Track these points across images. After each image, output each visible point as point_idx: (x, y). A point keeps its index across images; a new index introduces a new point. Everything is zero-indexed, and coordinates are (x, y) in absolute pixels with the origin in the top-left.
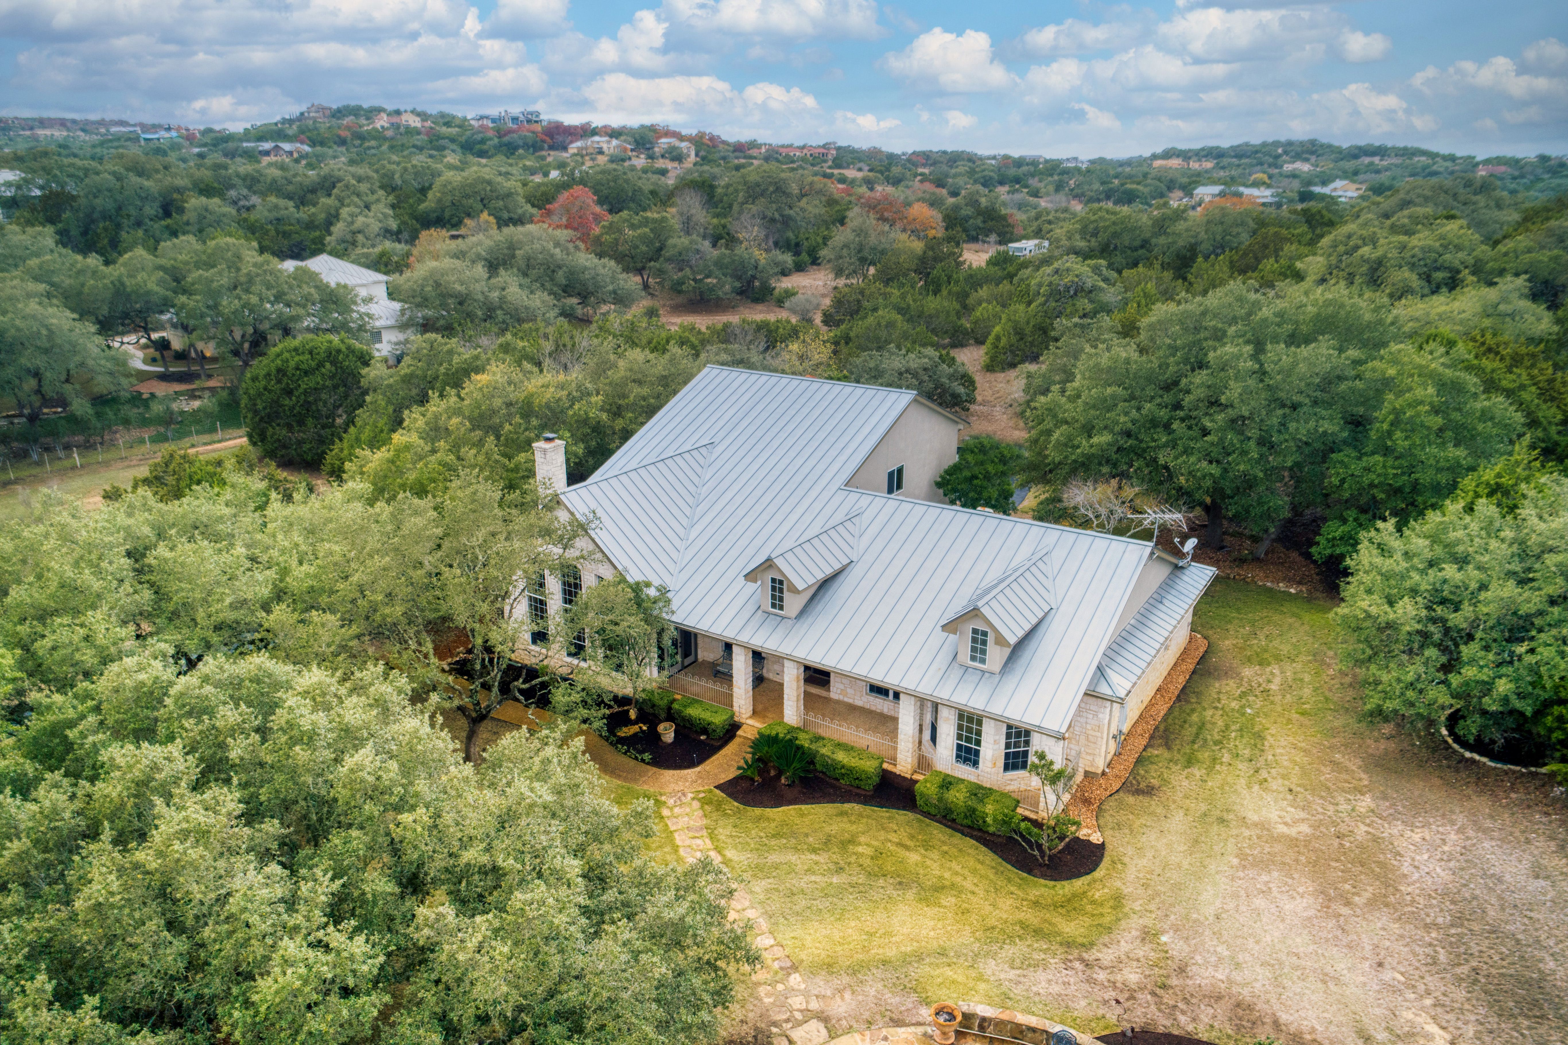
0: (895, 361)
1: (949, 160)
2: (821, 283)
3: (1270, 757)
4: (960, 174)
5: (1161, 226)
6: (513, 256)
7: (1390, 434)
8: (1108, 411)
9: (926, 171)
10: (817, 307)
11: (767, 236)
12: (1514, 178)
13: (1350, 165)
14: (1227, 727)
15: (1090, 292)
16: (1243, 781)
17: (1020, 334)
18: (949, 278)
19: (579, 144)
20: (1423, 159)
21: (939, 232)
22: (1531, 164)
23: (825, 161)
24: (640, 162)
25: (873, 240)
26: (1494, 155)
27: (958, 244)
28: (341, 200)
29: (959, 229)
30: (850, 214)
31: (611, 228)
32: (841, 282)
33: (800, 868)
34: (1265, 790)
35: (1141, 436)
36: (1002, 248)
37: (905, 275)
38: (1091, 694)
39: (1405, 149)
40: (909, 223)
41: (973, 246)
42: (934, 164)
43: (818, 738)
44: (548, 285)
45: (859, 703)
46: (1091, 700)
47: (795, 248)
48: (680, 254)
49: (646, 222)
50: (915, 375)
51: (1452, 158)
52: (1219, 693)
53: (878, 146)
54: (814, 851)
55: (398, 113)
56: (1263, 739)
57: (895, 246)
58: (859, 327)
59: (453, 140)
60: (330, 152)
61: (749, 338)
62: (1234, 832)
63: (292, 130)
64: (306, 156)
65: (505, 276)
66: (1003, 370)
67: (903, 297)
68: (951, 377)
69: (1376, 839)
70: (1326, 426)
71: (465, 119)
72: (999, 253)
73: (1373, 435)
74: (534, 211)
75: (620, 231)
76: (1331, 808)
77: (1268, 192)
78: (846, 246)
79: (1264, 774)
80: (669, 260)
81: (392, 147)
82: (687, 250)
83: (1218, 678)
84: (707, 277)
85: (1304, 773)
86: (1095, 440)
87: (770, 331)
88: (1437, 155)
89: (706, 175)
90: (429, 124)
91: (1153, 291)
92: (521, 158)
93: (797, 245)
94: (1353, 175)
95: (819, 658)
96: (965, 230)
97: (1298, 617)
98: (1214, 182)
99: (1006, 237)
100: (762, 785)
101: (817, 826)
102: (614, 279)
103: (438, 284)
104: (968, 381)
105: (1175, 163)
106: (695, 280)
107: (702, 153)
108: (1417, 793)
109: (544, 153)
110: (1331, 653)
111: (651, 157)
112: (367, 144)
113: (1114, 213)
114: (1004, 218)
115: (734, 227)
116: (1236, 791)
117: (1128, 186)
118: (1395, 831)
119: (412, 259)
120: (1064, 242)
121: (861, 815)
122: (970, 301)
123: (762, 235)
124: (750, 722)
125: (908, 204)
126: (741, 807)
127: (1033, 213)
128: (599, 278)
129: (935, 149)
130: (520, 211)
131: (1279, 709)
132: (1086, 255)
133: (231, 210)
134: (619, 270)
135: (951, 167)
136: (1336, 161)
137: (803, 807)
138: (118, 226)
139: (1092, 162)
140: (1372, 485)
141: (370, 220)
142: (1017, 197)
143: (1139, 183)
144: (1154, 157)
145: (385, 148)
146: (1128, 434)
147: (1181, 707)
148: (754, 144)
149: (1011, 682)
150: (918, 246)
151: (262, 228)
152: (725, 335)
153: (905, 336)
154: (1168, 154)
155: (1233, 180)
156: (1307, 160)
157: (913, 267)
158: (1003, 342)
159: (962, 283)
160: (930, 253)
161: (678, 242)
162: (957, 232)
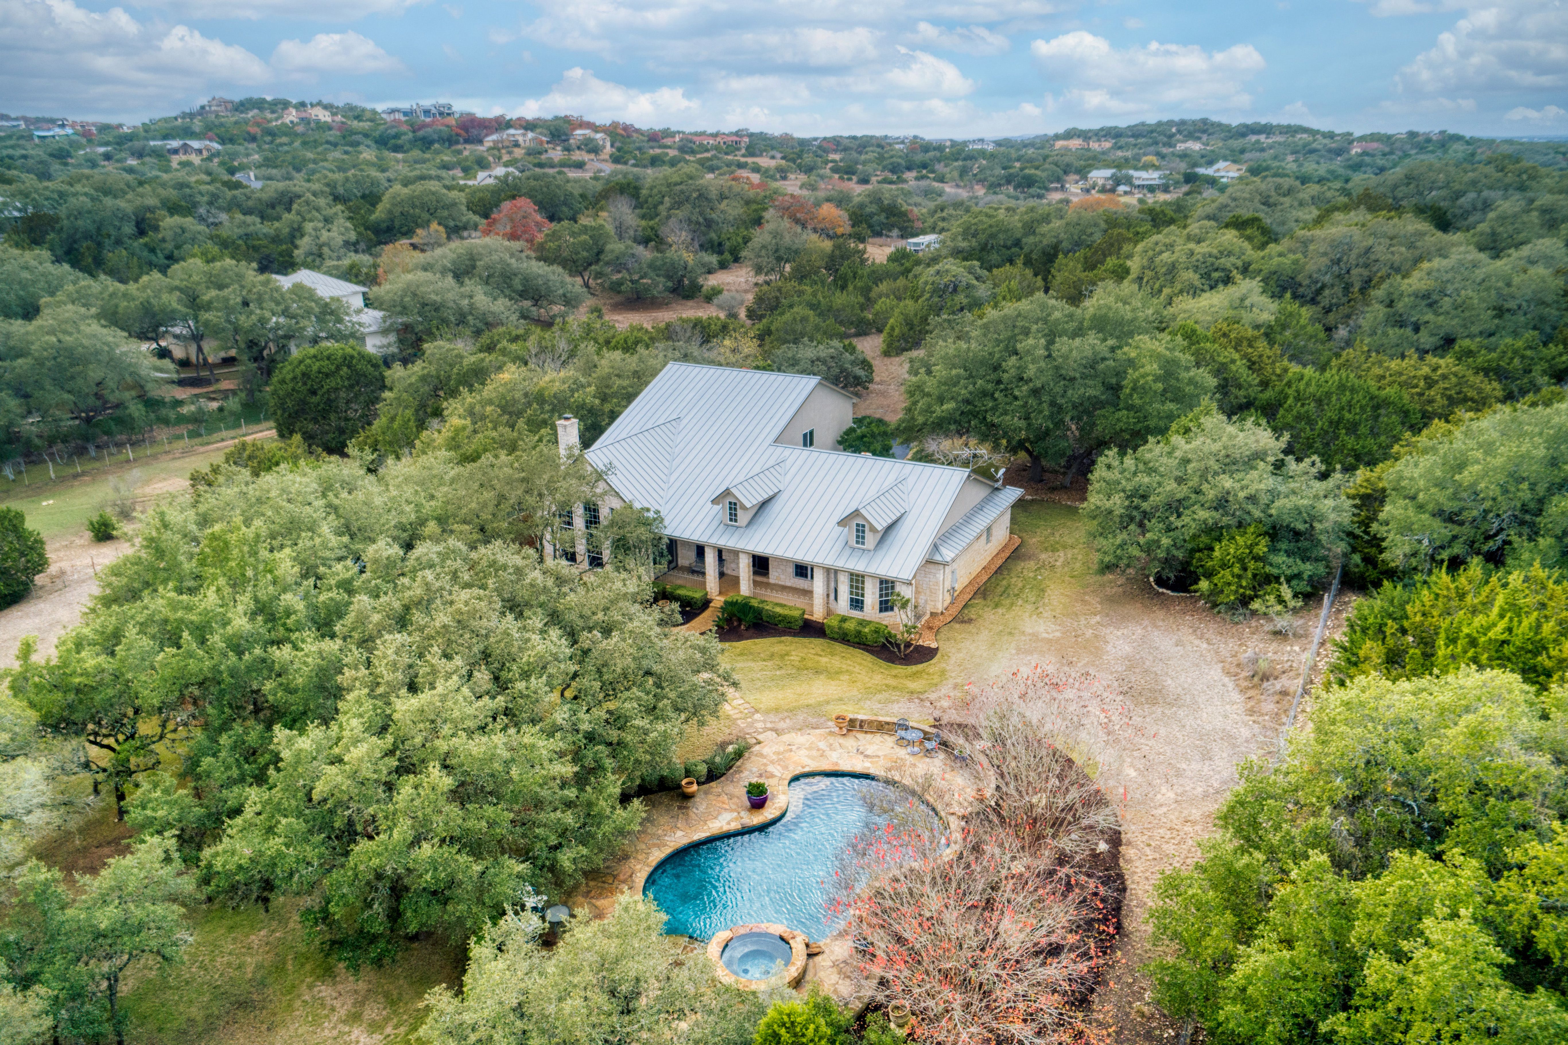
0: (807, 352)
1: (859, 146)
2: (743, 280)
3: (1047, 601)
4: (870, 161)
5: (1029, 228)
6: (474, 266)
8: (954, 386)
9: (837, 157)
10: (742, 303)
11: (693, 239)
12: (1384, 155)
13: (1237, 144)
14: (1024, 586)
15: (966, 288)
16: (1027, 614)
17: (909, 324)
18: (855, 273)
19: (494, 137)
20: (1305, 136)
21: (845, 227)
22: (1401, 140)
23: (739, 149)
24: (556, 154)
25: (787, 239)
26: (1368, 132)
27: (863, 241)
28: (302, 215)
29: (864, 225)
30: (766, 215)
31: (554, 236)
32: (761, 279)
34: (1040, 617)
35: (976, 403)
36: (902, 243)
37: (816, 273)
38: (930, 562)
39: (1289, 126)
40: (820, 223)
41: (878, 240)
42: (845, 149)
43: (763, 602)
44: (507, 292)
45: (788, 584)
46: (931, 566)
47: (717, 247)
48: (617, 258)
49: (585, 229)
50: (824, 362)
51: (1331, 135)
52: (1023, 568)
53: (789, 132)
54: (764, 660)
55: (303, 104)
56: (1045, 591)
57: (807, 246)
58: (779, 322)
59: (366, 136)
60: (241, 149)
61: (688, 334)
62: (1017, 638)
63: (197, 125)
64: (218, 154)
65: (470, 285)
66: (897, 355)
67: (814, 294)
68: (853, 363)
69: (1096, 636)
70: (1091, 392)
71: (374, 112)
72: (899, 249)
73: (1122, 397)
74: (476, 218)
75: (562, 239)
76: (1075, 623)
77: (1155, 175)
78: (764, 247)
79: (1041, 609)
80: (607, 263)
81: (304, 143)
82: (624, 254)
83: (1024, 561)
84: (642, 278)
85: (1065, 607)
86: (945, 407)
87: (703, 327)
88: (1318, 132)
89: (630, 177)
90: (339, 118)
91: (1017, 285)
92: (438, 152)
93: (720, 244)
94: (1235, 157)
95: (761, 549)
96: (870, 226)
98: (1107, 166)
99: (907, 232)
100: (729, 631)
102: (562, 283)
103: (415, 295)
104: (866, 365)
105: (1075, 144)
106: (632, 281)
107: (618, 144)
109: (460, 147)
111: (568, 149)
112: (278, 141)
114: (904, 214)
115: (663, 231)
116: (1022, 619)
117: (1027, 171)
118: (1108, 632)
119: (381, 270)
120: (952, 242)
121: (792, 642)
122: (873, 295)
123: (689, 239)
124: (717, 598)
125: (817, 205)
127: (937, 201)
128: (550, 283)
129: (846, 134)
130: (464, 219)
131: (1058, 575)
132: (964, 257)
133: (204, 228)
134: (566, 275)
135: (860, 153)
136: (1225, 140)
137: (756, 640)
138: (99, 244)
139: (998, 143)
141: (333, 234)
142: (924, 183)
143: (1037, 168)
144: (1057, 137)
145: (297, 144)
146: (968, 402)
147: (996, 577)
148: (667, 133)
149: (881, 553)
150: (827, 245)
151: (233, 243)
152: (668, 333)
153: (817, 328)
154: (1069, 135)
155: (1124, 163)
156: (1199, 139)
157: (823, 264)
158: (897, 331)
159: (865, 279)
160: (837, 252)
161: (615, 247)
162: (863, 228)
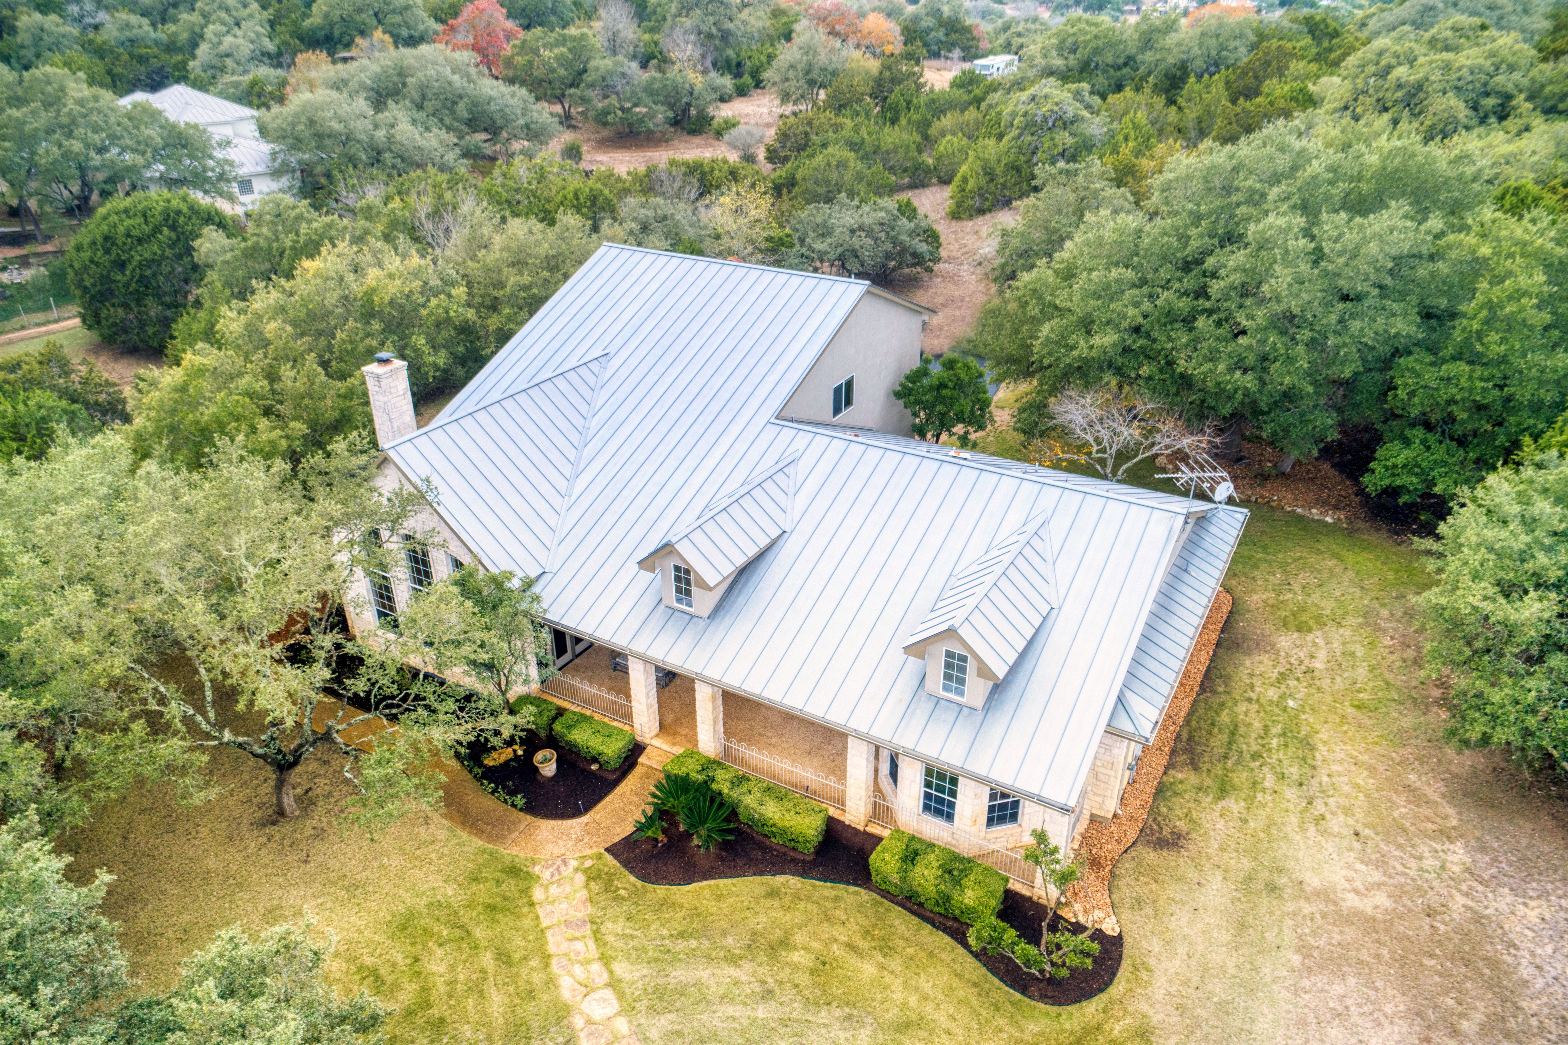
2: (765, 110)
3: (1325, 779)
5: (1148, 40)
6: (404, 85)
7: (1479, 335)
8: (1111, 300)
10: (760, 141)
11: (703, 56)
14: (1266, 729)
15: (1072, 123)
16: (1294, 819)
17: (990, 174)
18: (909, 103)
21: (897, 47)
25: (823, 58)
27: (918, 63)
28: (205, 16)
29: (919, 43)
30: (797, 27)
31: (523, 47)
32: (789, 109)
33: (714, 991)
34: (1324, 832)
35: (1155, 334)
36: (967, 66)
37: (859, 101)
38: (1106, 733)
40: (864, 37)
41: (935, 64)
43: (741, 780)
44: (447, 120)
46: (1108, 739)
47: (735, 68)
48: (604, 79)
49: (562, 41)
52: (1251, 675)
54: (733, 960)
56: (1312, 748)
57: (848, 66)
58: (807, 167)
61: (677, 185)
62: (1290, 907)
65: (394, 111)
66: (971, 217)
67: (856, 129)
68: (912, 233)
69: (1478, 919)
72: (964, 73)
73: (1458, 336)
75: (536, 52)
76: (1413, 863)
78: (792, 66)
79: (1319, 807)
80: (592, 86)
82: (611, 73)
83: (1248, 653)
84: (636, 105)
85: (1373, 806)
87: (703, 174)
91: (1144, 122)
93: (739, 65)
95: (739, 679)
96: (926, 45)
97: (1340, 558)
99: (970, 53)
100: (667, 847)
101: (738, 916)
102: (525, 111)
103: (312, 122)
104: (931, 235)
106: (622, 109)
108: (1524, 842)
110: (1385, 613)
113: (1096, 25)
114: (968, 30)
115: (666, 44)
116: (1286, 837)
118: (1503, 906)
119: (288, 89)
120: (1039, 60)
121: (797, 897)
122: (933, 131)
123: (697, 55)
124: (657, 742)
125: (862, 15)
126: (639, 883)
127: (999, 23)
128: (508, 111)
130: (421, 27)
131: (1329, 699)
132: (1065, 77)
133: (73, 30)
134: (532, 99)
137: (722, 882)
140: (1452, 401)
141: (240, 41)
146: (1137, 330)
147: (1206, 701)
149: (999, 718)
150: (873, 65)
151: (112, 52)
152: (647, 184)
153: (859, 177)
157: (868, 91)
158: (971, 184)
159: (923, 110)
160: (887, 74)
161: (601, 63)
162: (917, 47)
